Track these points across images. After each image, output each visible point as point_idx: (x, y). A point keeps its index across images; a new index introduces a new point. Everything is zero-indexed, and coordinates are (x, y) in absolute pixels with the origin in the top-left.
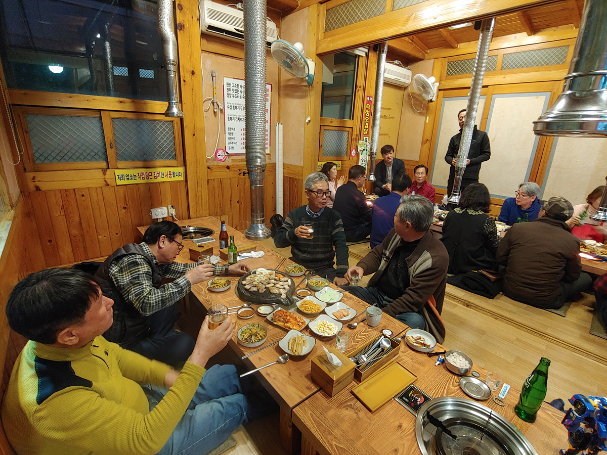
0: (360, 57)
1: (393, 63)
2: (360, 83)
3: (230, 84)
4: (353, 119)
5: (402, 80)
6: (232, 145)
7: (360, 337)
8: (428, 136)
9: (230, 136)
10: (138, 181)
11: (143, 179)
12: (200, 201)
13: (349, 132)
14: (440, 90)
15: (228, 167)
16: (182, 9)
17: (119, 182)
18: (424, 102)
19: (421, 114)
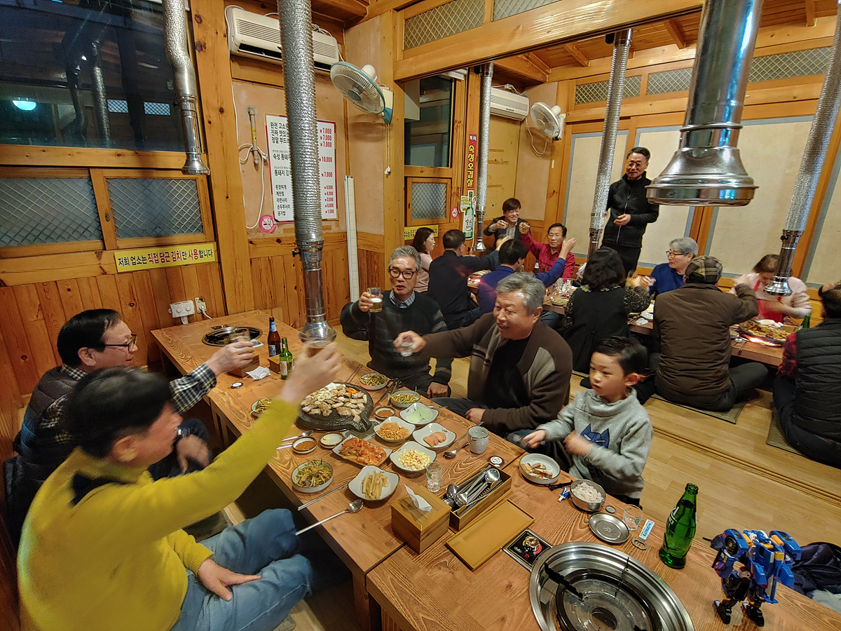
0: (457, 82)
1: (502, 88)
2: (459, 116)
3: (276, 125)
4: (451, 167)
5: (516, 111)
6: (283, 210)
7: (459, 469)
8: (555, 187)
9: (279, 197)
10: (149, 265)
11: (157, 262)
12: (241, 290)
13: (446, 184)
14: (567, 123)
15: (279, 241)
16: (201, 21)
17: (121, 268)
18: (548, 140)
19: (544, 156)
